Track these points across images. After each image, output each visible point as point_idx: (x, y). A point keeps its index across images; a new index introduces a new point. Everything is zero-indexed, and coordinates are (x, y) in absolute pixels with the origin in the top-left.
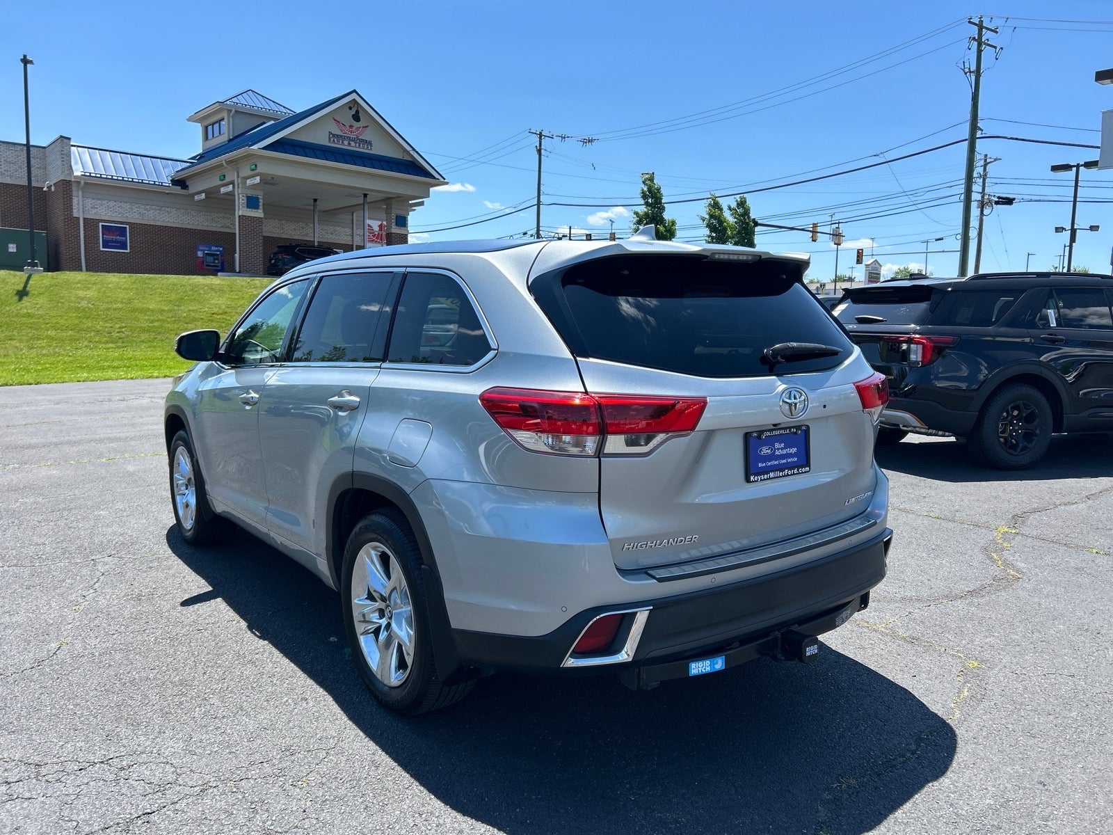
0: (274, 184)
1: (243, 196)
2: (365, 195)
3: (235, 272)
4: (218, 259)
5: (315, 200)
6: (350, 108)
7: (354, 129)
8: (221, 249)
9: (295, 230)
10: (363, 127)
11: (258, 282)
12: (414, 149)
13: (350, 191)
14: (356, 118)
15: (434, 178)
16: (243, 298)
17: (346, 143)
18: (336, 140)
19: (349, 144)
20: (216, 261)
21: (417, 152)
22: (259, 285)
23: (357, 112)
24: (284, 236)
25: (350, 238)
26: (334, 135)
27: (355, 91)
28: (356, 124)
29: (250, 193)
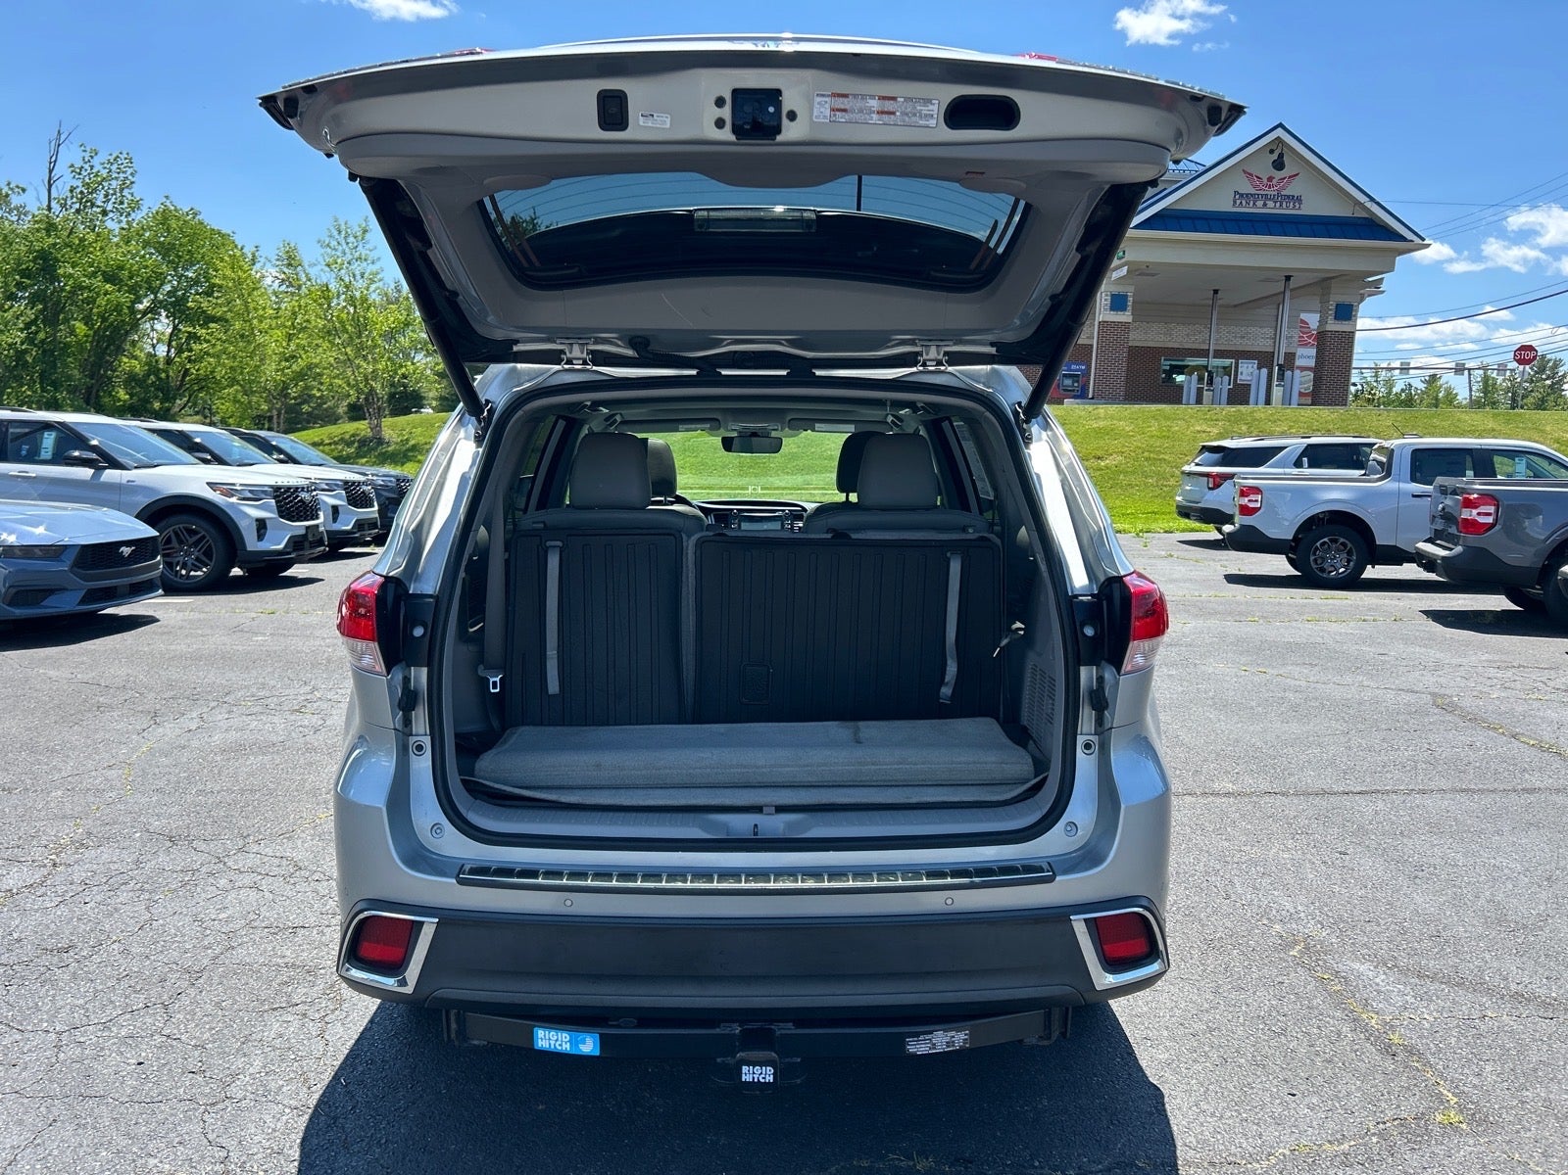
0: (1153, 275)
1: (1107, 295)
2: (1288, 278)
3: (1087, 398)
4: (1078, 382)
5: (1216, 292)
6: (1272, 151)
7: (1274, 181)
8: (1083, 367)
9: (1188, 335)
10: (1290, 177)
11: (1103, 411)
12: (1372, 199)
13: (1265, 275)
14: (1279, 165)
15: (1404, 239)
16: (1077, 433)
17: (1260, 203)
18: (1244, 202)
19: (1265, 205)
20: (1076, 385)
21: (1378, 204)
22: (1102, 415)
23: (1281, 156)
24: (1170, 345)
25: (1271, 342)
26: (1242, 195)
27: (1280, 125)
28: (1278, 175)
29: (1116, 290)
